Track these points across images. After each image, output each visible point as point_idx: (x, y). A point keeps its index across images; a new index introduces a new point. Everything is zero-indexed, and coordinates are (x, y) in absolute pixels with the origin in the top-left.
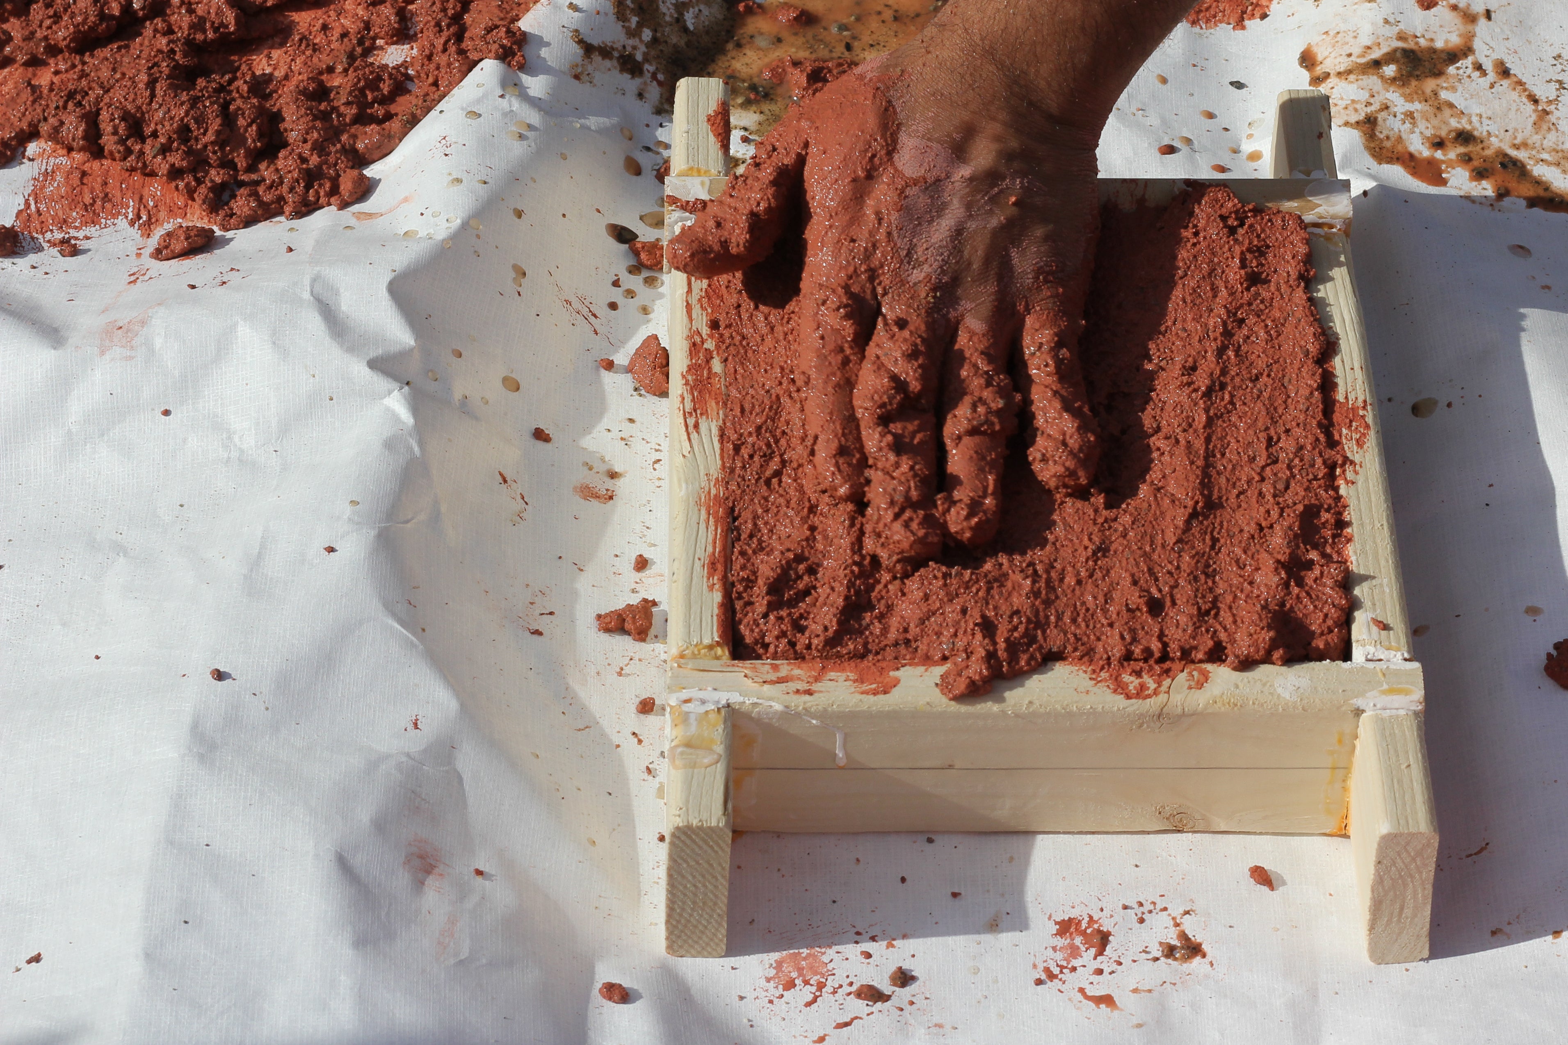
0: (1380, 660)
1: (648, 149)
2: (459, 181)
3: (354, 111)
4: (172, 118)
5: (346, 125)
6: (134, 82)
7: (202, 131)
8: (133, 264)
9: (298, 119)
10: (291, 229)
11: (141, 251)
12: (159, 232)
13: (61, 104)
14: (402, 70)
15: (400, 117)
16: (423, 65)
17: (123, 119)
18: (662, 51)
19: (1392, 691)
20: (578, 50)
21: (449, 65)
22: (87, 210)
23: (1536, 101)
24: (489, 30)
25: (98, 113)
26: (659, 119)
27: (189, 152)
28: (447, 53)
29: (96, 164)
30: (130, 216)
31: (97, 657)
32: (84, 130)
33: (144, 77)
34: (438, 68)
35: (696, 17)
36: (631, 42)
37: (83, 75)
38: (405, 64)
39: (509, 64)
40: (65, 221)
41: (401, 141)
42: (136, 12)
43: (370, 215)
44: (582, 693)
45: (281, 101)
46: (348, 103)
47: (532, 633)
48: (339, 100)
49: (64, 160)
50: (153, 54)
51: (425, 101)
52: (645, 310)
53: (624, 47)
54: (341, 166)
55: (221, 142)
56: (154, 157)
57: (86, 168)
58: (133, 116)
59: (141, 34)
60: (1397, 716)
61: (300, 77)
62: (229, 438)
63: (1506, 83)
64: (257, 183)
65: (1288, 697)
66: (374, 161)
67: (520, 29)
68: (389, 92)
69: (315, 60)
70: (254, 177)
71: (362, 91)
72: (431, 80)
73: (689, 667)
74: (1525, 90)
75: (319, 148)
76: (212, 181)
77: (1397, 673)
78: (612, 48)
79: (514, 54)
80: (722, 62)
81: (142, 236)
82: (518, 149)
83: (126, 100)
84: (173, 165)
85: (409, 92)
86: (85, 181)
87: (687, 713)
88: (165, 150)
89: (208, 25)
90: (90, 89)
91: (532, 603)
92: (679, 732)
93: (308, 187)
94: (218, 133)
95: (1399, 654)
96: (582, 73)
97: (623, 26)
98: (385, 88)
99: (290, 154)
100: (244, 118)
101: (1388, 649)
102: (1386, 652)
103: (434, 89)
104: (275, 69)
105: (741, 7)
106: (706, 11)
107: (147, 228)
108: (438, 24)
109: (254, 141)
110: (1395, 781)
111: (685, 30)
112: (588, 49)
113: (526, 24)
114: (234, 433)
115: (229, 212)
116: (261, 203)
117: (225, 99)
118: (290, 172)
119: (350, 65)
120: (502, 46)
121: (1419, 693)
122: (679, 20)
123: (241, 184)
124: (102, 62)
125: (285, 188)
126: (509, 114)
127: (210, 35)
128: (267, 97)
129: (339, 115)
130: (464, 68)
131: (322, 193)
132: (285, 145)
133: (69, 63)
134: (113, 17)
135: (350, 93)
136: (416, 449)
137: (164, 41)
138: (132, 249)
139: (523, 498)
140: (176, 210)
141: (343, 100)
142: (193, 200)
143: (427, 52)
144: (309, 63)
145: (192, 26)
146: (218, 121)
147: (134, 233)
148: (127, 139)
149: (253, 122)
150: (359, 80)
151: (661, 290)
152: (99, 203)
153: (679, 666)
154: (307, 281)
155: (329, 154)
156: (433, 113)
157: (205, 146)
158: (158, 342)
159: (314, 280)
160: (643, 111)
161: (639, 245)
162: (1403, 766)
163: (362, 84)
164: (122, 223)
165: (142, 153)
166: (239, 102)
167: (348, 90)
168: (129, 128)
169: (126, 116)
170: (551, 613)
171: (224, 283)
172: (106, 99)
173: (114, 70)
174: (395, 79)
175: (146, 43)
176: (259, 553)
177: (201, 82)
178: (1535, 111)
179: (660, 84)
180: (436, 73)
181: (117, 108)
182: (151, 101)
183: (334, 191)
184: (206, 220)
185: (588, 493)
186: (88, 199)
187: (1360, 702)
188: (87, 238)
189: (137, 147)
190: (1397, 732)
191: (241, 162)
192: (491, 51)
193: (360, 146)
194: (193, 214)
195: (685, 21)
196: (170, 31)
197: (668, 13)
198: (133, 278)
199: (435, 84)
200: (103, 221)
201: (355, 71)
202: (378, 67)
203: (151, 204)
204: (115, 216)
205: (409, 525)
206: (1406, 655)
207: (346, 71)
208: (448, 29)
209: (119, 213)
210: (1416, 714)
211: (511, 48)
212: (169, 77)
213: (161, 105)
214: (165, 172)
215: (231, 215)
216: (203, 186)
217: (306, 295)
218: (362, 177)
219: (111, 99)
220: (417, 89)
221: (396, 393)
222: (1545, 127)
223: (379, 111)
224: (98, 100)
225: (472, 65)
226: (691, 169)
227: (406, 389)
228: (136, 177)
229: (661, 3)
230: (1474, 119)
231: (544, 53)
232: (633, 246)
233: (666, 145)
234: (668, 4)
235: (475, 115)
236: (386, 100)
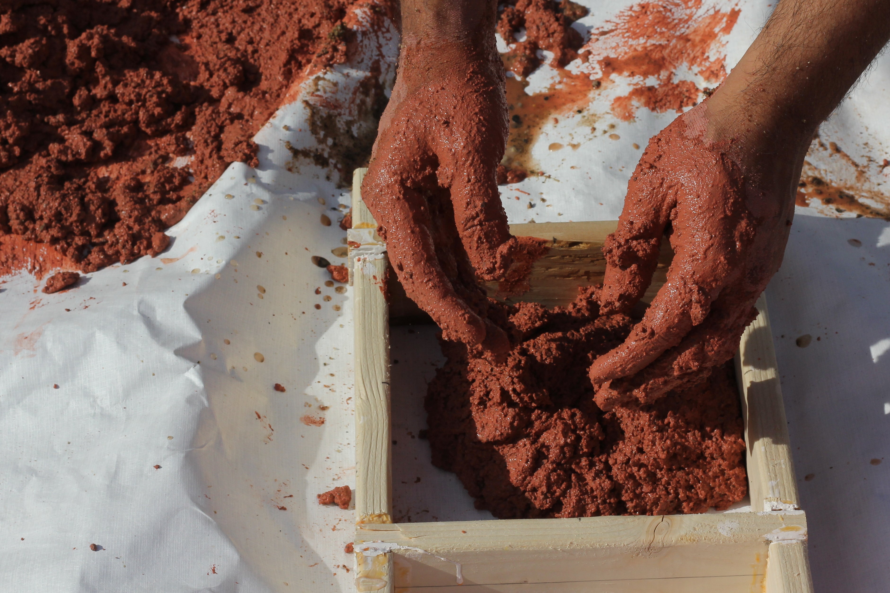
0: (780, 510)
1: (334, 209)
2: (223, 237)
3: (159, 197)
5: (154, 205)
6: (27, 187)
7: (69, 214)
8: (32, 297)
9: (125, 204)
10: (125, 271)
11: (37, 289)
12: (47, 276)
14: (186, 170)
15: (186, 199)
16: (198, 166)
17: (22, 210)
18: (339, 151)
19: (787, 529)
20: (290, 154)
21: (213, 166)
22: (3, 265)
23: (857, 166)
24: (236, 144)
25: (7, 207)
26: (340, 191)
27: (62, 228)
28: (212, 158)
29: (7, 238)
30: (29, 267)
31: (23, 539)
33: (33, 184)
34: (207, 168)
35: (359, 129)
36: (320, 147)
38: (187, 167)
39: (249, 165)
41: (187, 212)
43: (171, 260)
44: (312, 543)
45: (115, 193)
46: (155, 193)
47: (280, 509)
48: (149, 190)
50: (38, 169)
51: (200, 188)
52: (338, 308)
53: (317, 150)
54: (152, 230)
55: (81, 220)
56: (42, 231)
57: (2, 240)
58: (28, 208)
60: (791, 544)
61: (126, 178)
62: (95, 401)
63: (838, 155)
64: (104, 243)
65: (725, 535)
66: (171, 226)
67: (254, 143)
68: (179, 184)
69: (134, 167)
70: (101, 240)
72: (203, 175)
73: (367, 528)
74: (850, 159)
75: (139, 220)
76: (76, 244)
77: (791, 517)
78: (310, 151)
79: (252, 158)
81: (37, 279)
82: (257, 216)
83: (23, 198)
84: (53, 236)
85: (190, 183)
86: (1, 248)
87: (366, 557)
88: (47, 227)
89: (70, 152)
91: (279, 491)
92: (362, 569)
93: (133, 244)
94: (79, 215)
95: (791, 506)
96: (292, 167)
97: (316, 138)
98: (176, 181)
99: (122, 225)
100: (94, 205)
101: (784, 503)
102: (784, 505)
103: (205, 180)
104: (110, 173)
106: (364, 125)
107: (40, 274)
108: (206, 141)
109: (100, 219)
110: (791, 584)
111: (352, 137)
112: (296, 152)
113: (258, 139)
114: (97, 398)
115: (87, 262)
116: (106, 256)
117: (82, 195)
118: (122, 236)
119: (155, 169)
120: (245, 154)
121: (803, 529)
122: (349, 132)
123: (94, 245)
125: (120, 246)
126: (250, 195)
127: (71, 158)
128: (106, 191)
129: (150, 200)
130: (222, 167)
131: (142, 248)
135: (156, 186)
136: (206, 403)
137: (44, 161)
138: (31, 288)
139: (270, 427)
140: (56, 262)
141: (152, 191)
142: (66, 255)
143: (200, 158)
144: (131, 169)
145: (60, 152)
146: (78, 208)
147: (32, 277)
148: (25, 222)
149: (99, 207)
150: (161, 178)
151: (346, 294)
152: (10, 260)
153: (361, 528)
154: (135, 304)
155: (144, 224)
156: (205, 196)
157: (71, 224)
158: (49, 345)
159: (140, 303)
160: (330, 187)
161: (333, 268)
162: (796, 575)
163: (162, 180)
165: (34, 229)
166: (90, 196)
167: (154, 184)
168: (26, 215)
169: (23, 208)
170: (291, 496)
171: (87, 307)
172: (12, 199)
173: (16, 180)
174: (182, 176)
175: (34, 163)
176: (116, 471)
177: (67, 185)
178: (857, 170)
179: (339, 170)
180: (206, 171)
181: (18, 203)
182: (38, 199)
183: (149, 246)
184: (74, 267)
185: (309, 421)
186: (3, 259)
187: (769, 536)
188: (5, 282)
190: (791, 553)
191: (93, 232)
192: (238, 157)
193: (163, 217)
194: (66, 264)
195: (352, 132)
196: (48, 155)
197: (342, 127)
198: (32, 305)
199: (206, 177)
200: (13, 271)
201: (158, 172)
202: (172, 169)
203: (41, 259)
204: (20, 268)
205: (203, 449)
206: (796, 507)
207: (152, 172)
208: (212, 144)
209: (22, 266)
210: (803, 542)
211: (250, 155)
212: (48, 183)
213: (44, 201)
214: (49, 240)
215: (89, 264)
216: (71, 247)
217: (136, 313)
218: (165, 237)
219: (14, 198)
220: (195, 181)
221: (192, 369)
222: (863, 180)
223: (173, 196)
224: (7, 198)
225: (227, 165)
226: (363, 224)
227: (198, 366)
228: (32, 244)
229: (337, 122)
230: (822, 172)
231: (270, 156)
232: (328, 269)
233: (345, 207)
234: (342, 122)
235: (231, 197)
236: (177, 189)
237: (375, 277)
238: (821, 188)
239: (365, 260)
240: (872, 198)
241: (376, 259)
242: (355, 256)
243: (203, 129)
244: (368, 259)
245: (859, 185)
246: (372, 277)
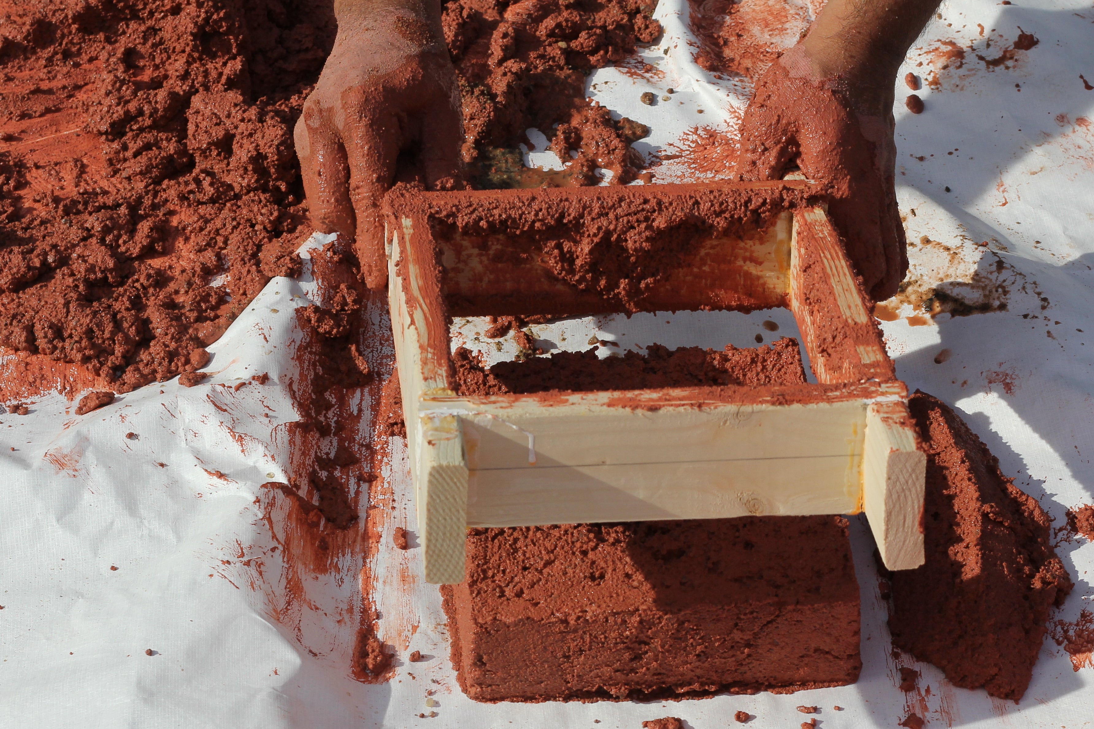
3: (195, 314)
4: (81, 325)
5: (191, 323)
6: (54, 305)
7: (101, 331)
8: (65, 418)
9: (161, 321)
11: (69, 410)
12: (79, 397)
13: (8, 322)
14: (223, 289)
15: (224, 316)
16: (235, 285)
17: (50, 327)
21: (252, 281)
22: (31, 386)
24: (279, 258)
25: (33, 326)
27: (94, 346)
28: (251, 274)
29: (34, 358)
30: (59, 388)
32: (26, 337)
33: (60, 302)
34: (245, 284)
37: (19, 305)
38: (224, 286)
39: (293, 279)
40: (18, 393)
41: (226, 329)
42: (50, 264)
43: (211, 374)
45: (149, 312)
46: (190, 310)
48: (185, 309)
49: (13, 357)
50: (64, 288)
51: (239, 305)
54: (190, 347)
56: (72, 350)
57: (28, 360)
58: (56, 325)
59: (54, 278)
64: (139, 362)
66: (211, 343)
67: (297, 257)
68: (216, 303)
70: (136, 359)
71: (199, 303)
72: (241, 292)
75: (176, 338)
81: (68, 399)
83: (51, 316)
84: (84, 355)
85: (227, 302)
86: (28, 368)
89: (97, 269)
90: (26, 312)
93: (170, 362)
94: (111, 333)
98: (213, 300)
99: (157, 343)
100: (127, 323)
103: (244, 297)
107: (71, 394)
108: (243, 259)
109: (134, 336)
113: (301, 252)
115: (122, 382)
116: (142, 375)
117: (114, 311)
119: (189, 287)
120: (288, 269)
123: (128, 364)
124: (31, 296)
125: (156, 364)
127: (99, 275)
128: (140, 309)
129: (186, 318)
130: (263, 282)
131: (180, 365)
132: (154, 337)
133: (10, 298)
134: (36, 268)
135: (192, 304)
137: (71, 280)
138: (63, 409)
140: (88, 382)
141: (188, 308)
143: (237, 277)
145: (87, 270)
146: (111, 325)
147: (63, 398)
148: (53, 340)
149: (132, 324)
150: (196, 296)
155: (182, 341)
156: (246, 311)
157: (103, 341)
163: (198, 298)
164: (54, 392)
165: (63, 348)
166: (123, 313)
167: (190, 302)
168: (54, 333)
169: (52, 326)
172: (38, 317)
173: (39, 300)
174: (219, 295)
175: (58, 282)
177: (96, 303)
180: (244, 287)
181: (45, 322)
182: (67, 315)
183: (187, 363)
184: (108, 388)
186: (31, 379)
188: (33, 403)
189: (60, 345)
192: (280, 272)
193: (201, 335)
194: (99, 385)
196: (72, 274)
198: (66, 426)
199: (245, 294)
200: (42, 392)
201: (193, 291)
202: (210, 289)
203: (72, 379)
204: (50, 388)
207: (187, 292)
208: (249, 262)
209: (52, 387)
211: (293, 269)
212: (76, 301)
213: (74, 317)
214: (79, 359)
215: (124, 384)
216: (105, 366)
218: (205, 353)
219: (40, 317)
220: (233, 299)
223: (210, 314)
224: (32, 318)
225: (268, 280)
228: (61, 364)
235: (275, 311)
236: (215, 308)
243: (239, 247)
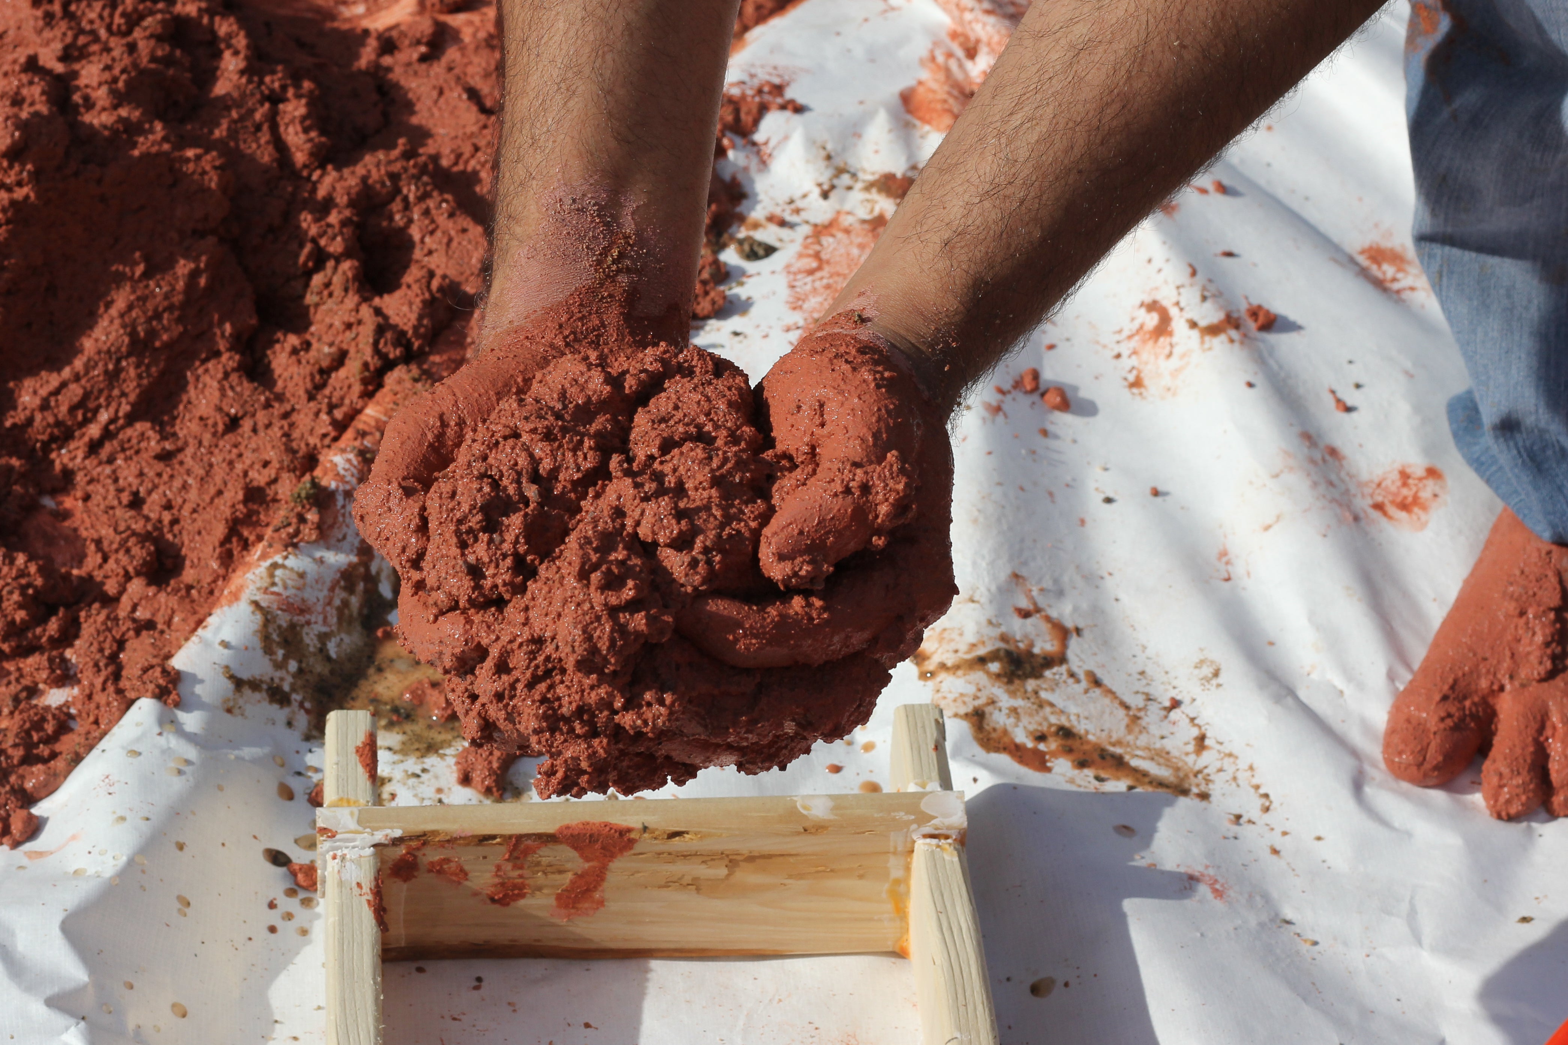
1: (299, 774)
2: (123, 819)
3: (21, 752)
5: (14, 766)
14: (65, 709)
15: (64, 756)
16: (84, 704)
18: (307, 681)
20: (230, 685)
21: (108, 704)
23: (1127, 707)
24: (145, 670)
26: (307, 745)
28: (106, 692)
34: (98, 707)
35: (339, 645)
36: (278, 674)
38: (67, 704)
39: (165, 703)
41: (65, 777)
43: (40, 854)
46: (15, 746)
48: (6, 742)
51: (87, 739)
52: (304, 932)
53: (272, 679)
54: (11, 806)
63: (1098, 691)
66: (41, 799)
67: (174, 668)
68: (54, 732)
72: (92, 719)
74: (1116, 698)
78: (261, 681)
79: (169, 693)
80: (364, 688)
82: (177, 784)
85: (70, 730)
96: (233, 707)
97: (270, 660)
98: (50, 728)
103: (95, 727)
105: (380, 633)
106: (347, 639)
108: (96, 664)
111: (328, 659)
112: (239, 683)
113: (178, 662)
119: (16, 708)
120: (158, 686)
122: (322, 650)
126: (166, 752)
129: (8, 757)
130: (123, 707)
135: (17, 735)
141: (10, 742)
143: (87, 691)
150: (25, 722)
151: (317, 911)
156: (95, 752)
160: (293, 738)
161: (297, 868)
163: (27, 725)
167: (15, 732)
174: (58, 719)
178: (1127, 715)
179: (307, 712)
180: (96, 712)
183: (6, 831)
192: (147, 691)
193: (29, 785)
195: (327, 651)
197: (311, 644)
199: (96, 722)
201: (21, 712)
202: (42, 708)
207: (12, 713)
208: (106, 668)
211: (166, 687)
218: (31, 817)
220: (80, 727)
221: (73, 1029)
222: (1137, 730)
223: (44, 750)
225: (130, 703)
226: (341, 799)
227: (82, 1024)
229: (304, 635)
230: (1073, 718)
231: (198, 689)
232: (289, 869)
233: (317, 770)
234: (312, 636)
235: (136, 754)
236: (50, 740)
237: (359, 885)
238: (1069, 742)
239: (343, 858)
240: (1152, 759)
241: (361, 856)
242: (328, 852)
243: (91, 644)
244: (348, 856)
245: (1130, 738)
246: (354, 885)
